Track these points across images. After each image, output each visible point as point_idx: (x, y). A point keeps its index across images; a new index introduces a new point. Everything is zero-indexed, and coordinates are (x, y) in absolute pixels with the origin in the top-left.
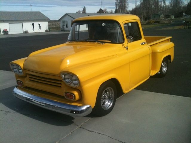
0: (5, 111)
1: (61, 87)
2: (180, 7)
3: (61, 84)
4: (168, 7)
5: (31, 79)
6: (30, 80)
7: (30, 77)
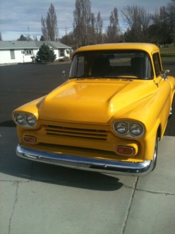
0: (10, 181)
1: (106, 139)
2: (118, 36)
3: (106, 136)
4: (105, 35)
5: (49, 132)
6: (47, 133)
7: (46, 130)
